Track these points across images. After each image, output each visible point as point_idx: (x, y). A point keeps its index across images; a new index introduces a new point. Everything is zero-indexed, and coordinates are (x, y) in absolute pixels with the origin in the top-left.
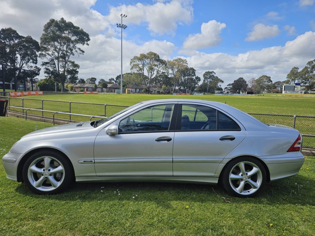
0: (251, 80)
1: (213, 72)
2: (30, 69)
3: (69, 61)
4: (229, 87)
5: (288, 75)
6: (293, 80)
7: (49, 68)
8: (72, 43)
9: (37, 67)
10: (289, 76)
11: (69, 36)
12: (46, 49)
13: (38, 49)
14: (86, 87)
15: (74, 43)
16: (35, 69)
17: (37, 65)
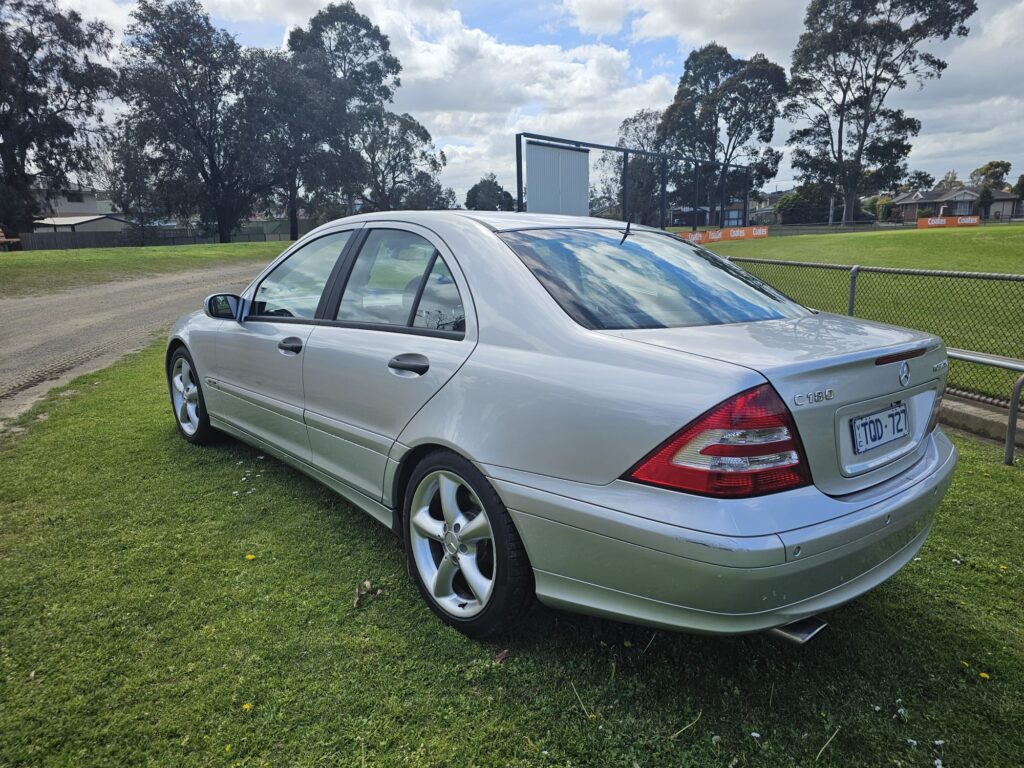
2: (753, 161)
3: (884, 114)
7: (807, 148)
8: (904, 43)
9: (772, 150)
11: (893, 19)
12: (807, 86)
13: (783, 89)
14: (947, 202)
15: (911, 39)
16: (766, 157)
17: (770, 145)
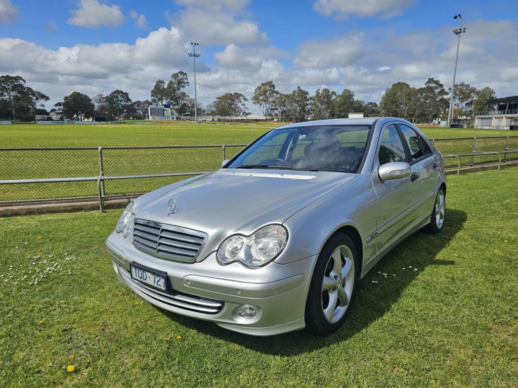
0: (97, 97)
1: (20, 78)
4: (59, 109)
5: (152, 92)
6: (159, 100)
10: (154, 93)
